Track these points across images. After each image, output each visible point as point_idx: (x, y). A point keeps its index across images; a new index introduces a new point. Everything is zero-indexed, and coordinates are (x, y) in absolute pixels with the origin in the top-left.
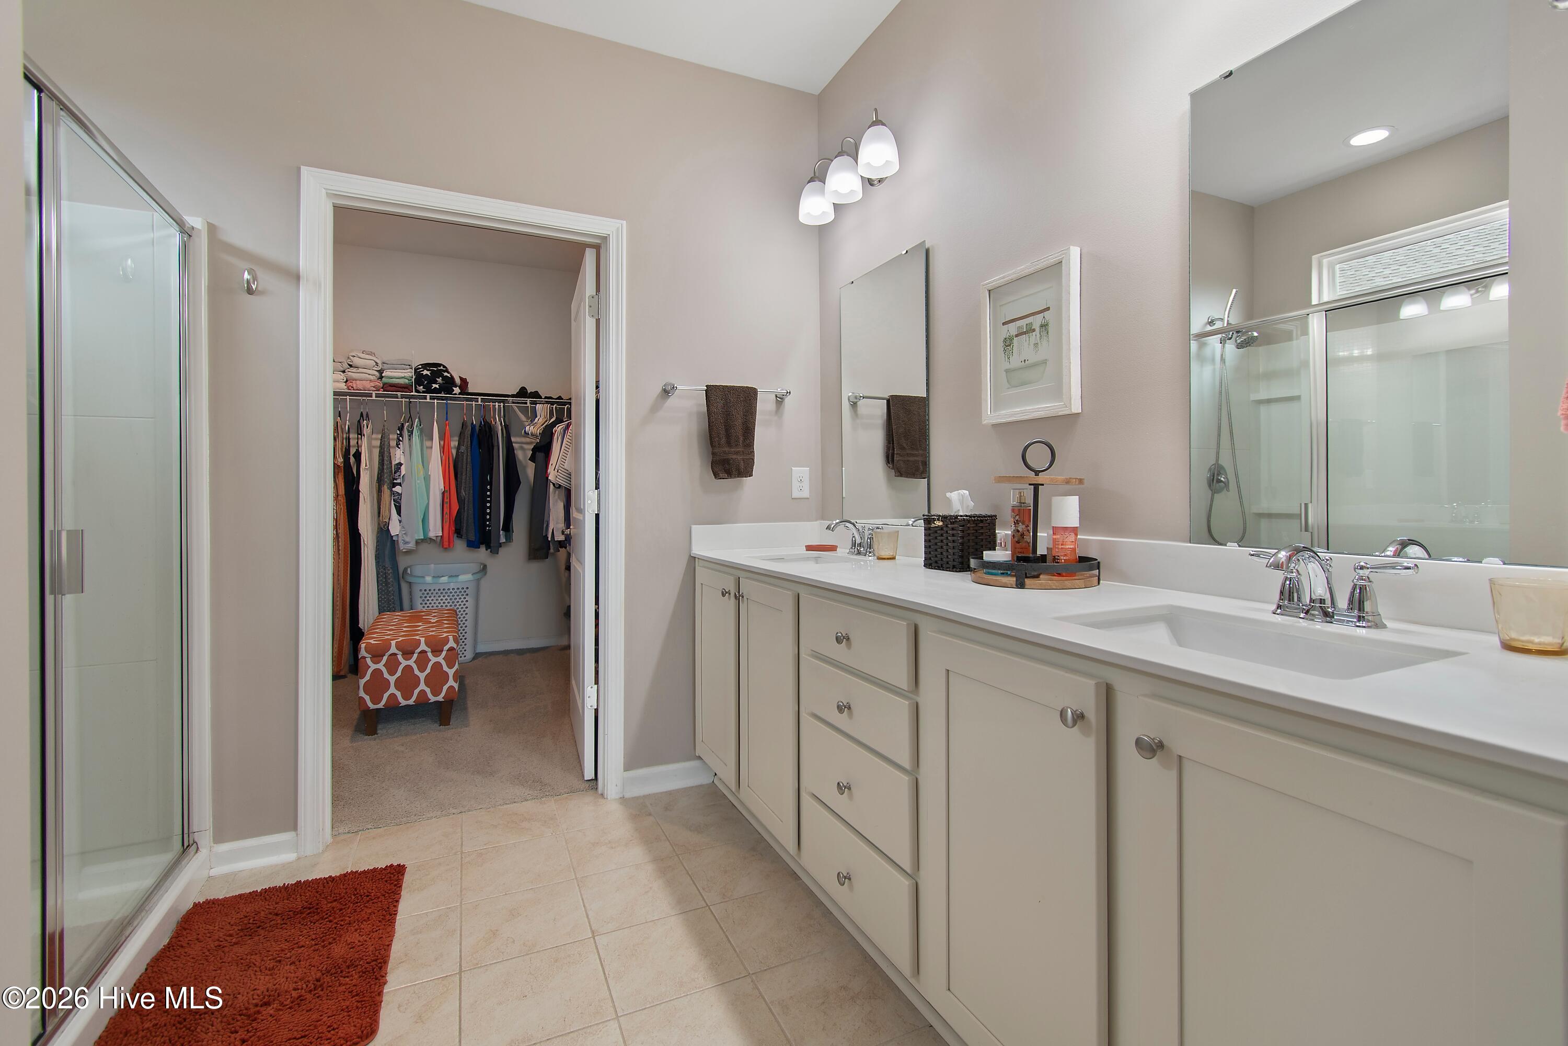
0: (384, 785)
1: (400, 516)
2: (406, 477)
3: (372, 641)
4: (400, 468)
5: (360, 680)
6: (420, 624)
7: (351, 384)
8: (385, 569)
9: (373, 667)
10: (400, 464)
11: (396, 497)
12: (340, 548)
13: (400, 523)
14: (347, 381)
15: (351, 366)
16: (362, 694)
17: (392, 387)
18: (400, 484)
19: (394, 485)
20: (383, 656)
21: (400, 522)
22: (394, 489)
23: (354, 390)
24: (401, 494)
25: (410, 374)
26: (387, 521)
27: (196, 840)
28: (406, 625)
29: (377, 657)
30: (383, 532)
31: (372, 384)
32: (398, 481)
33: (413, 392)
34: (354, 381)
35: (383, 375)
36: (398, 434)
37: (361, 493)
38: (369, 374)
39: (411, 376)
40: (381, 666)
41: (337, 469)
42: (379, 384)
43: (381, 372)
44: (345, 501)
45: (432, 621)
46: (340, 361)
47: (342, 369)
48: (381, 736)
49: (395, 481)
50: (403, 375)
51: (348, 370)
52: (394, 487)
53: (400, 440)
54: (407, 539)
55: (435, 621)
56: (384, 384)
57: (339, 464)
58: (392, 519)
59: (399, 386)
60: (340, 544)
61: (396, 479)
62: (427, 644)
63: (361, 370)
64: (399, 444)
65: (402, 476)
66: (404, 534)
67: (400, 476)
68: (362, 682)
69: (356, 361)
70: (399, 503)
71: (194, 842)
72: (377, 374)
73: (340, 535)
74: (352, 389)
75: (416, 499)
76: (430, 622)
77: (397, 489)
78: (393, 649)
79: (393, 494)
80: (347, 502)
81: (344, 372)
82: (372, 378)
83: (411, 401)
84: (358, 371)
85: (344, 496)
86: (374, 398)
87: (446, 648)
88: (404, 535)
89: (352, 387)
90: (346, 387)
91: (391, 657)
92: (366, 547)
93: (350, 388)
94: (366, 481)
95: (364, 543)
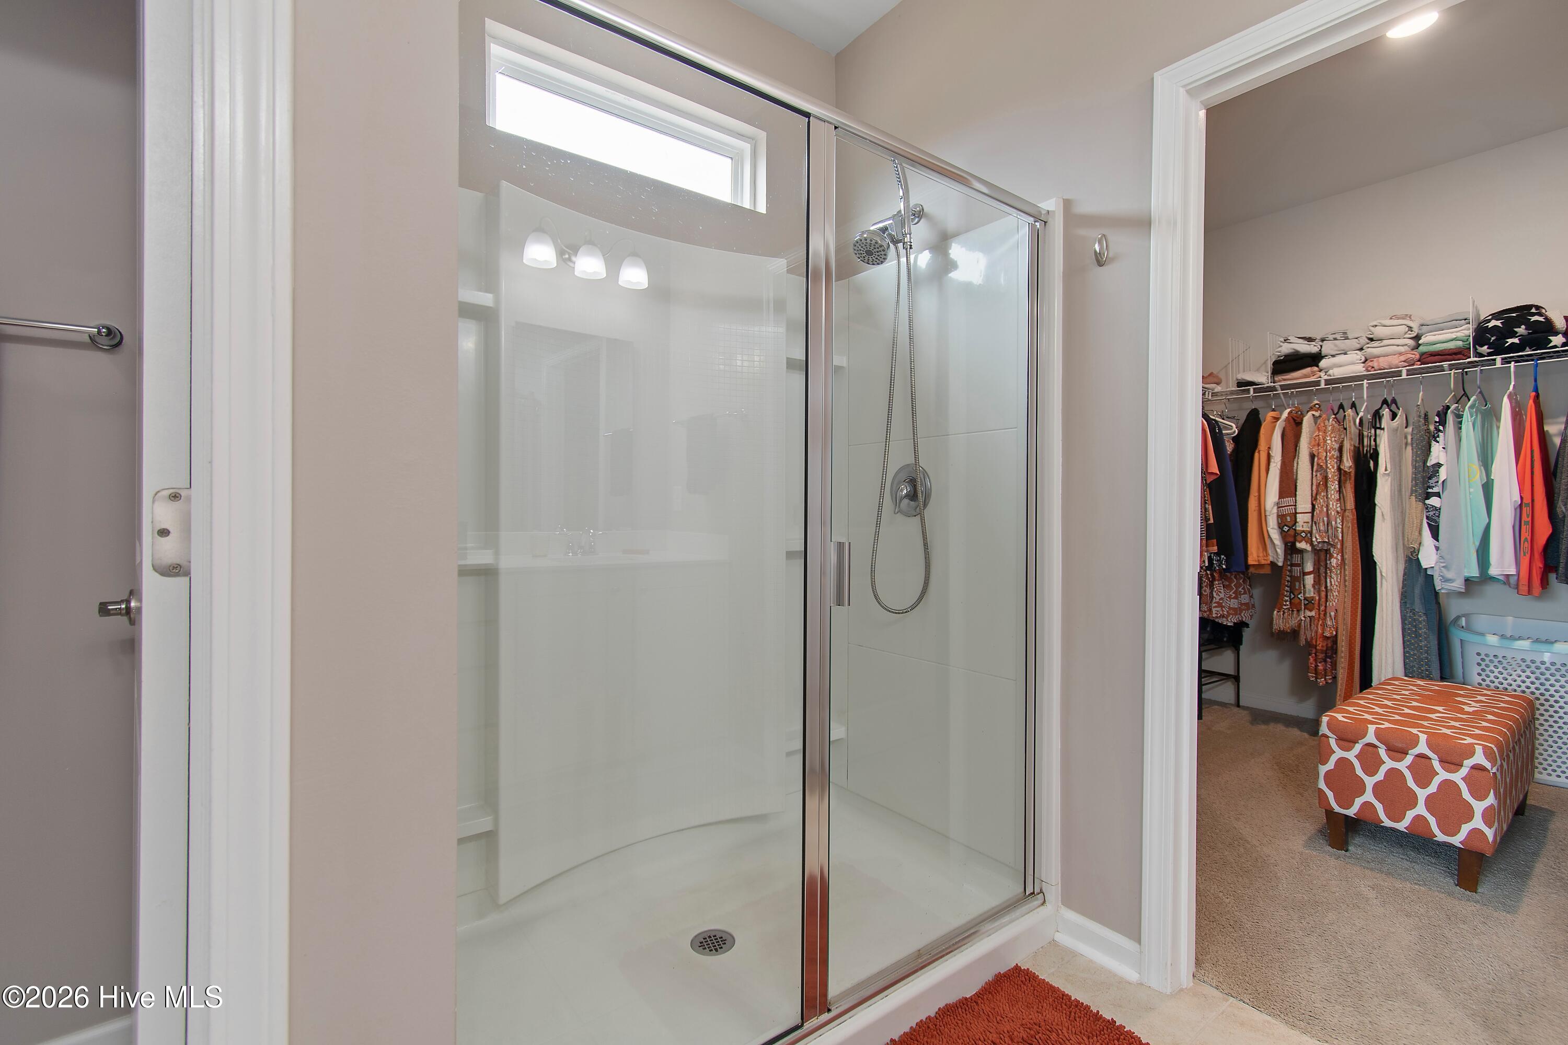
0: (1307, 940)
1: (1438, 540)
2: (1448, 484)
3: (1339, 717)
4: (1438, 471)
5: (1320, 765)
6: (1440, 709)
7: (1370, 364)
8: (1414, 614)
9: (1339, 753)
10: (1439, 465)
11: (1431, 513)
12: (1347, 578)
13: (1437, 550)
14: (1366, 360)
15: (1371, 340)
16: (1322, 785)
17: (1435, 356)
18: (1438, 495)
19: (1428, 496)
20: (1355, 742)
21: (1437, 548)
22: (1427, 502)
23: (1375, 370)
24: (1440, 509)
25: (1467, 332)
26: (1416, 546)
27: (1044, 890)
28: (1415, 704)
29: (1347, 741)
30: (1412, 562)
31: (1403, 358)
32: (1435, 490)
33: (1470, 358)
34: (1375, 359)
35: (1420, 342)
36: (1436, 422)
37: (1377, 507)
38: (1398, 346)
39: (1468, 334)
40: (1351, 755)
41: (1344, 476)
42: (1413, 356)
43: (1417, 338)
44: (1355, 517)
45: (1467, 709)
46: (1357, 336)
47: (1359, 346)
48: (1350, 857)
49: (1430, 490)
50: (1454, 336)
51: (1368, 346)
52: (1427, 498)
53: (1440, 431)
54: (1449, 575)
55: (1471, 710)
56: (1422, 354)
57: (1346, 470)
58: (1423, 545)
59: (1447, 352)
60: (1347, 573)
61: (1432, 487)
62: (1430, 745)
63: (1386, 342)
64: (1438, 436)
65: (1440, 482)
66: (1443, 567)
67: (1438, 482)
68: (1323, 769)
69: (1379, 332)
70: (1436, 522)
71: (1041, 891)
72: (1412, 343)
73: (1346, 562)
74: (1373, 369)
75: (1467, 516)
76: (1462, 711)
77: (1434, 501)
78: (1371, 738)
79: (1427, 509)
80: (1358, 519)
81: (1361, 349)
82: (1402, 349)
83: (1466, 372)
84: (1382, 344)
85: (1354, 511)
86: (1404, 376)
87: (1468, 763)
88: (1442, 569)
89: (1373, 367)
90: (1364, 369)
91: (1367, 747)
92: (1384, 580)
93: (1369, 369)
94: (1386, 490)
95: (1381, 575)
